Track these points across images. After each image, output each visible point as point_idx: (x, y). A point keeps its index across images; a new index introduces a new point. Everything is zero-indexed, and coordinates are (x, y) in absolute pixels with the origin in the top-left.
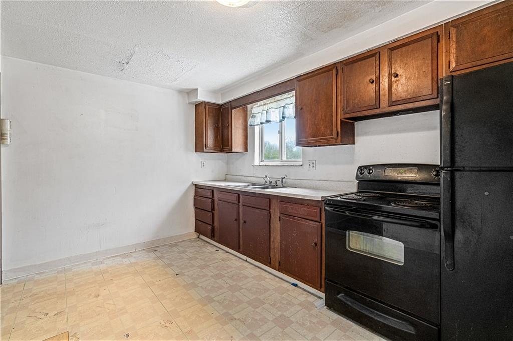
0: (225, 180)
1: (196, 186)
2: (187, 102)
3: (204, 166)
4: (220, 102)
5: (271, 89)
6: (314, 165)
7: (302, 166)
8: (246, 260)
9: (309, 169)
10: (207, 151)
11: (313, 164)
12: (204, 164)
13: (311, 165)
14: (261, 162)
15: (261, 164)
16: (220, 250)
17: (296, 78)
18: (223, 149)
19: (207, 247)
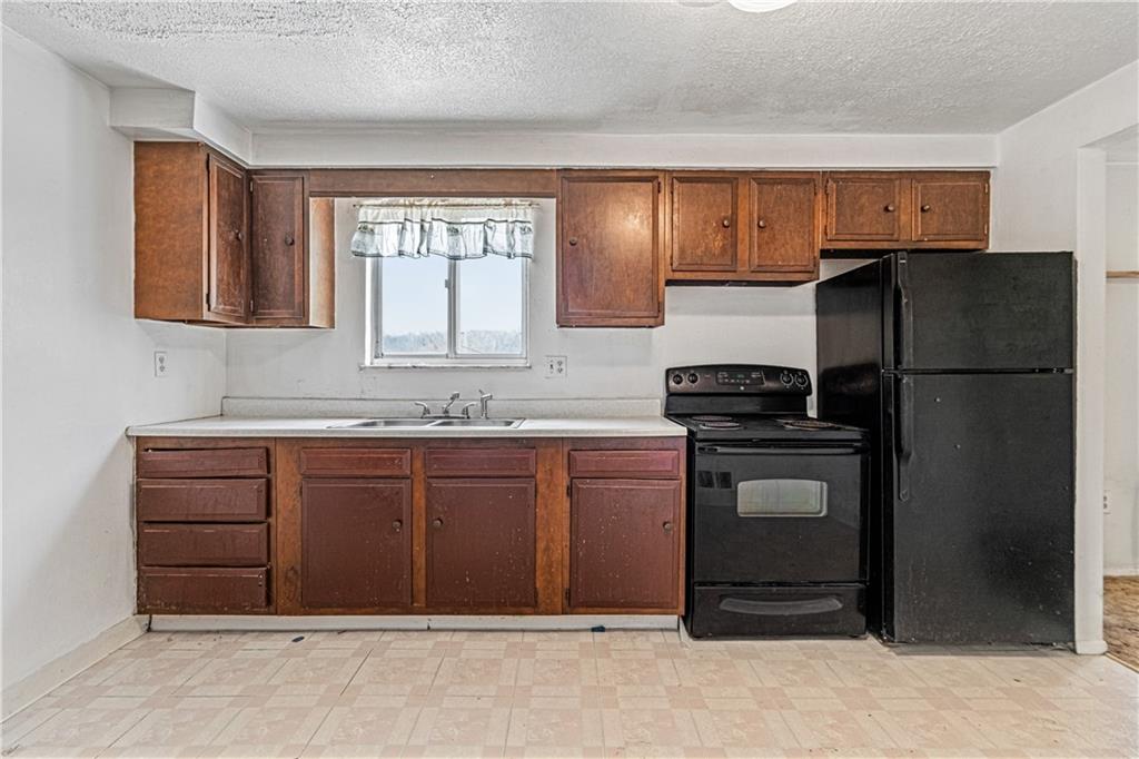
0: (222, 415)
1: (142, 443)
2: (108, 124)
3: (162, 369)
4: (251, 161)
5: (478, 174)
6: (563, 366)
7: (530, 367)
8: (426, 627)
9: (549, 375)
10: (212, 318)
11: (560, 363)
12: (161, 360)
13: (556, 367)
14: (376, 357)
15: (379, 362)
16: (306, 636)
17: (558, 170)
18: (254, 313)
19: (244, 644)
